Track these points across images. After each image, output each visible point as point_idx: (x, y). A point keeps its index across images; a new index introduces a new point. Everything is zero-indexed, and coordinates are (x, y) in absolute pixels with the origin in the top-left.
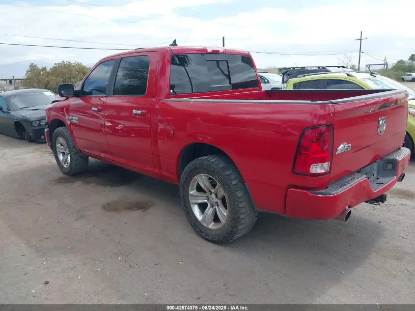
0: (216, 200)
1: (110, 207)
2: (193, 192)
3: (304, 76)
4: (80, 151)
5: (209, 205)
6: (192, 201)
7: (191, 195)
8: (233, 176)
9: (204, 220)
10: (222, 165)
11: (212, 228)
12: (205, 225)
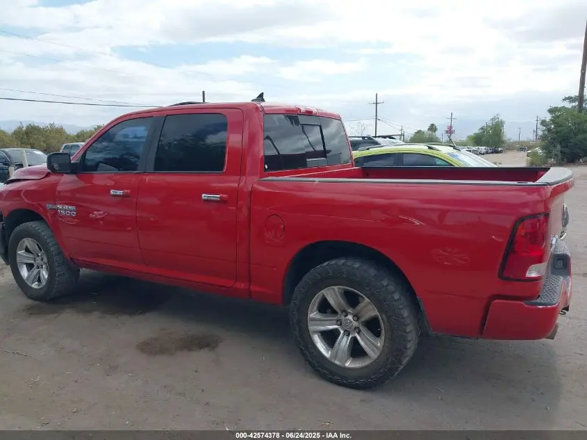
0: (355, 324)
1: (150, 348)
2: (314, 314)
3: (368, 149)
4: (71, 259)
5: (342, 332)
6: (311, 328)
7: (313, 319)
8: (391, 288)
9: (335, 356)
10: (372, 272)
11: (351, 366)
12: (337, 362)
